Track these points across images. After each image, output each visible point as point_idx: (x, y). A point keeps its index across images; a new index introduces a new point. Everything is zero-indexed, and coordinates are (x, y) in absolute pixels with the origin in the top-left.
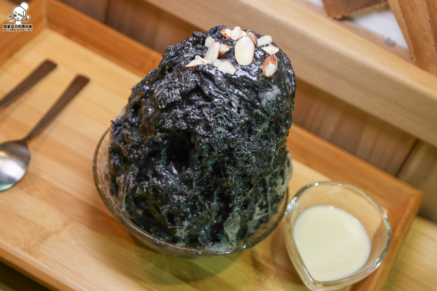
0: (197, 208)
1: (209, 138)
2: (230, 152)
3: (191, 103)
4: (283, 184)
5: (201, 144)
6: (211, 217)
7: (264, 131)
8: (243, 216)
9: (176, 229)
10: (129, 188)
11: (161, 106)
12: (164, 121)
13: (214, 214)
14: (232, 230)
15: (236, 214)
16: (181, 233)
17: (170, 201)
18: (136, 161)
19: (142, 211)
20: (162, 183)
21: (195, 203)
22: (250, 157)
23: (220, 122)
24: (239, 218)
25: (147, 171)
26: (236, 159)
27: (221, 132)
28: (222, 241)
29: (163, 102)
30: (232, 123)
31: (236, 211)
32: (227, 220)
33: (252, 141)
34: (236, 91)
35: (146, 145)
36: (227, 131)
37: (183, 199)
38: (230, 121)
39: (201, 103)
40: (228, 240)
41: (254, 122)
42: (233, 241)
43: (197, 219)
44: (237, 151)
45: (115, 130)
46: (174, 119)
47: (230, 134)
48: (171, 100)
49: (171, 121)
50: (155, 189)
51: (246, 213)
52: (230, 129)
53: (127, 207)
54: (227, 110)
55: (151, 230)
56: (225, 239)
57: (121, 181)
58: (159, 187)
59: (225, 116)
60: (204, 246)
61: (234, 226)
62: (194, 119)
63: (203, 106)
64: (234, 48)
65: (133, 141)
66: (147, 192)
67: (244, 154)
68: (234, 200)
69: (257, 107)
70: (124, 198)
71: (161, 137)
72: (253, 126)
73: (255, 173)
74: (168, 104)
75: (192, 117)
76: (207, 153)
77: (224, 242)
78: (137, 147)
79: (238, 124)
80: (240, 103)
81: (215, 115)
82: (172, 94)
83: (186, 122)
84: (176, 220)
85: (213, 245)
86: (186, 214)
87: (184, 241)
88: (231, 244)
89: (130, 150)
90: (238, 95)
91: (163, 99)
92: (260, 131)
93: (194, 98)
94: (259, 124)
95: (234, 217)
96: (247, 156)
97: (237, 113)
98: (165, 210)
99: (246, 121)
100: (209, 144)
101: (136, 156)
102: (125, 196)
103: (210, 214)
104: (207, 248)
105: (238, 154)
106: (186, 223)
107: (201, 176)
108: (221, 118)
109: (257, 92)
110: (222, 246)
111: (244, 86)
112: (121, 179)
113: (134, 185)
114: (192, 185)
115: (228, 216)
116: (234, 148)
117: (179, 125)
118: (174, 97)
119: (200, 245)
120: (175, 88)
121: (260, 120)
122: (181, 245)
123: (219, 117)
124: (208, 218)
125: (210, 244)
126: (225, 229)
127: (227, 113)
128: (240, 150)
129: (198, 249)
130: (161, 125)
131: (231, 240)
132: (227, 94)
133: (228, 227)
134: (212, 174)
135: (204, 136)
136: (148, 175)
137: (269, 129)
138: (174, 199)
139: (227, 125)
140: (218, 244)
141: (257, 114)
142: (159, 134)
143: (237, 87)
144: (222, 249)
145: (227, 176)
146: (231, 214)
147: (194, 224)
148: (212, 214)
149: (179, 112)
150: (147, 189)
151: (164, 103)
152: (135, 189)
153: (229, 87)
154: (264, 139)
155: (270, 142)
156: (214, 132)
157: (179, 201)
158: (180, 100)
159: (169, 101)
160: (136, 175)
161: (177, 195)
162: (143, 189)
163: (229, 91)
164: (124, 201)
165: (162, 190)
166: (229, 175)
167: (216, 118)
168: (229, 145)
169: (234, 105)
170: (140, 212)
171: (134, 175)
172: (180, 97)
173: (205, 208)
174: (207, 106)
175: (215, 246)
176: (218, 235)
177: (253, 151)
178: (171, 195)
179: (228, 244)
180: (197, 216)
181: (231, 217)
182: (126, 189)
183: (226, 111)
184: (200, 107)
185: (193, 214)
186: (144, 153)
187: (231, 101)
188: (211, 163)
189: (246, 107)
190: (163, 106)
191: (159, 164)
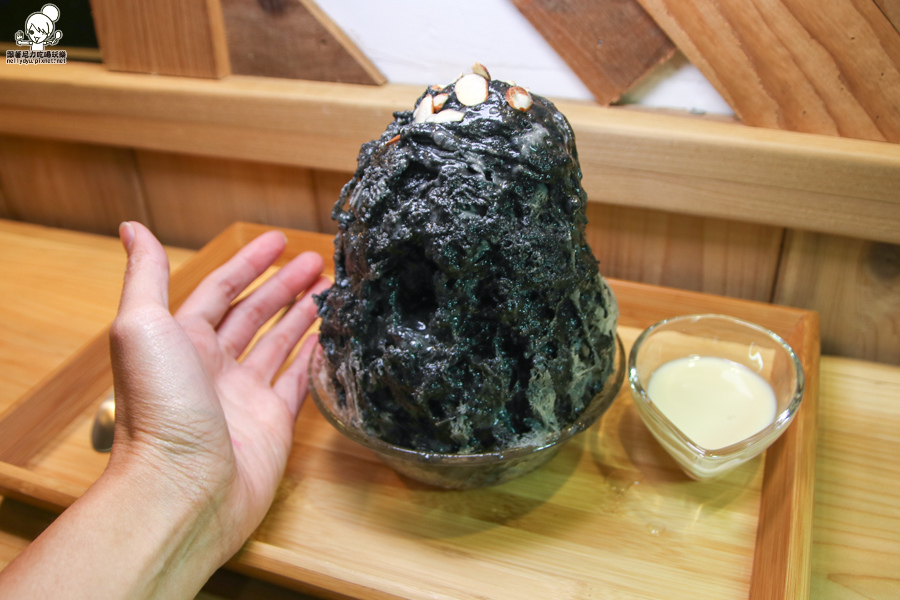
0: (473, 377)
1: (451, 233)
2: (495, 255)
3: (408, 195)
4: (606, 316)
5: (440, 250)
6: (500, 386)
7: (543, 207)
8: (554, 372)
9: (448, 423)
10: (357, 381)
11: (364, 217)
12: (375, 240)
13: (505, 381)
14: (544, 405)
15: (540, 367)
16: (460, 429)
17: (423, 375)
18: (356, 330)
19: (389, 414)
20: (402, 349)
21: (467, 370)
22: (531, 253)
23: (461, 201)
24: (548, 375)
25: (376, 343)
26: (508, 261)
27: (468, 220)
28: (533, 429)
29: (364, 209)
30: (483, 198)
31: (539, 363)
32: (530, 385)
33: (527, 227)
34: (474, 146)
35: (363, 298)
36: (478, 217)
37: (443, 365)
38: (478, 197)
39: (424, 186)
40: (543, 424)
41: (519, 190)
42: (552, 423)
43: (479, 396)
44: (505, 246)
45: (321, 307)
46: (388, 229)
47: (485, 217)
48: (375, 199)
49: (385, 234)
50: (394, 362)
51: (557, 365)
52: (482, 210)
53: (363, 414)
54: (467, 180)
55: (414, 443)
56: (539, 424)
57: (344, 374)
58: (400, 358)
59: (467, 190)
60: (506, 444)
61: (545, 393)
62: (419, 215)
63: (428, 188)
64: (454, 94)
65: (343, 300)
66: (385, 373)
67: (519, 247)
68: (529, 344)
69: (515, 161)
70: (356, 402)
71: (377, 269)
72: (521, 199)
73: (550, 284)
74: (373, 209)
75: (414, 213)
76: (455, 264)
77: (537, 429)
78: (349, 308)
79: (493, 197)
80: (486, 163)
81: (449, 193)
82: (375, 191)
83: (407, 227)
84: (446, 409)
85: (519, 438)
86: (459, 392)
87: (470, 443)
88: (550, 430)
89: (341, 317)
90: (479, 152)
91: (364, 205)
92: (535, 206)
93: (412, 184)
94: (530, 193)
95: (538, 377)
96: (525, 252)
97: (485, 180)
98: (420, 393)
99: (505, 192)
100: (454, 245)
101: (352, 321)
102: (355, 397)
103: (497, 381)
104: (511, 445)
105: (509, 250)
106: (463, 409)
107: (462, 318)
108: (461, 194)
109: (508, 138)
110: (535, 436)
111: (485, 133)
112: (342, 371)
113: (362, 372)
114: (451, 337)
115: (530, 376)
116: (499, 242)
117: (399, 235)
118: (379, 192)
119: (499, 445)
120: (377, 179)
121: (528, 185)
122: (466, 451)
123: (458, 193)
124: (496, 390)
125: (515, 438)
126: (531, 402)
127: (469, 184)
128: (510, 243)
129: (496, 451)
130: (372, 248)
131: (547, 423)
132: (461, 155)
133: (535, 398)
134: (479, 307)
135: (442, 234)
136: (380, 347)
137: (549, 201)
138: (430, 370)
139: (475, 205)
140: (528, 435)
141: (520, 174)
142: (373, 266)
143: (473, 138)
144: (538, 441)
145: (503, 299)
146: (532, 371)
147: (477, 406)
148: (500, 381)
149: (393, 215)
150: (383, 369)
151: (367, 208)
152: (366, 376)
153: (461, 143)
154: (547, 223)
155: (558, 225)
156: (456, 221)
157: (438, 370)
158: (389, 195)
159: (372, 202)
160: (361, 353)
161: (432, 362)
162: (377, 370)
163: (462, 148)
164: (357, 406)
165: (406, 361)
166: (507, 295)
167: (453, 198)
168: (489, 241)
169: (476, 168)
170: (386, 417)
171: (357, 355)
172: (388, 191)
173: (486, 372)
174: (434, 186)
175: (524, 439)
176: (525, 419)
177: (534, 241)
178: (423, 365)
179: (545, 432)
180: (477, 392)
181: (534, 377)
182: (353, 384)
183: (465, 181)
184: (424, 194)
185: (469, 390)
186: (363, 310)
187: (469, 163)
188: (472, 287)
189: (498, 167)
190: (367, 216)
191: (391, 322)
